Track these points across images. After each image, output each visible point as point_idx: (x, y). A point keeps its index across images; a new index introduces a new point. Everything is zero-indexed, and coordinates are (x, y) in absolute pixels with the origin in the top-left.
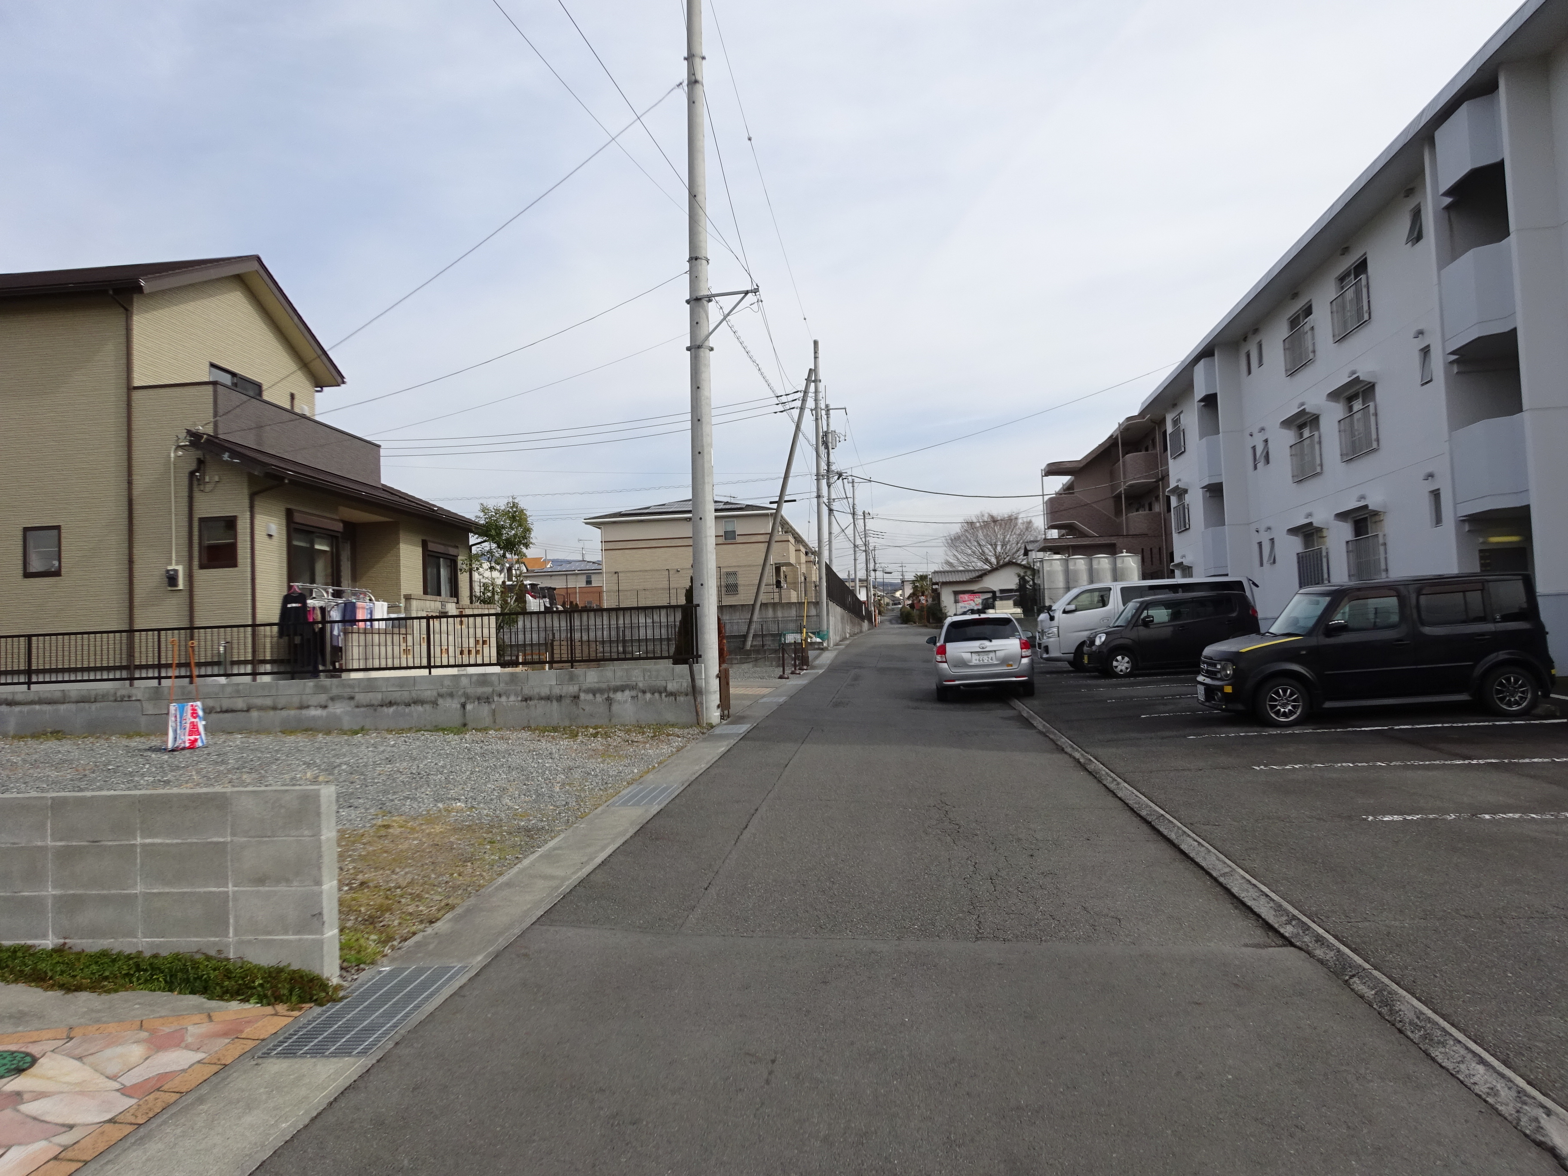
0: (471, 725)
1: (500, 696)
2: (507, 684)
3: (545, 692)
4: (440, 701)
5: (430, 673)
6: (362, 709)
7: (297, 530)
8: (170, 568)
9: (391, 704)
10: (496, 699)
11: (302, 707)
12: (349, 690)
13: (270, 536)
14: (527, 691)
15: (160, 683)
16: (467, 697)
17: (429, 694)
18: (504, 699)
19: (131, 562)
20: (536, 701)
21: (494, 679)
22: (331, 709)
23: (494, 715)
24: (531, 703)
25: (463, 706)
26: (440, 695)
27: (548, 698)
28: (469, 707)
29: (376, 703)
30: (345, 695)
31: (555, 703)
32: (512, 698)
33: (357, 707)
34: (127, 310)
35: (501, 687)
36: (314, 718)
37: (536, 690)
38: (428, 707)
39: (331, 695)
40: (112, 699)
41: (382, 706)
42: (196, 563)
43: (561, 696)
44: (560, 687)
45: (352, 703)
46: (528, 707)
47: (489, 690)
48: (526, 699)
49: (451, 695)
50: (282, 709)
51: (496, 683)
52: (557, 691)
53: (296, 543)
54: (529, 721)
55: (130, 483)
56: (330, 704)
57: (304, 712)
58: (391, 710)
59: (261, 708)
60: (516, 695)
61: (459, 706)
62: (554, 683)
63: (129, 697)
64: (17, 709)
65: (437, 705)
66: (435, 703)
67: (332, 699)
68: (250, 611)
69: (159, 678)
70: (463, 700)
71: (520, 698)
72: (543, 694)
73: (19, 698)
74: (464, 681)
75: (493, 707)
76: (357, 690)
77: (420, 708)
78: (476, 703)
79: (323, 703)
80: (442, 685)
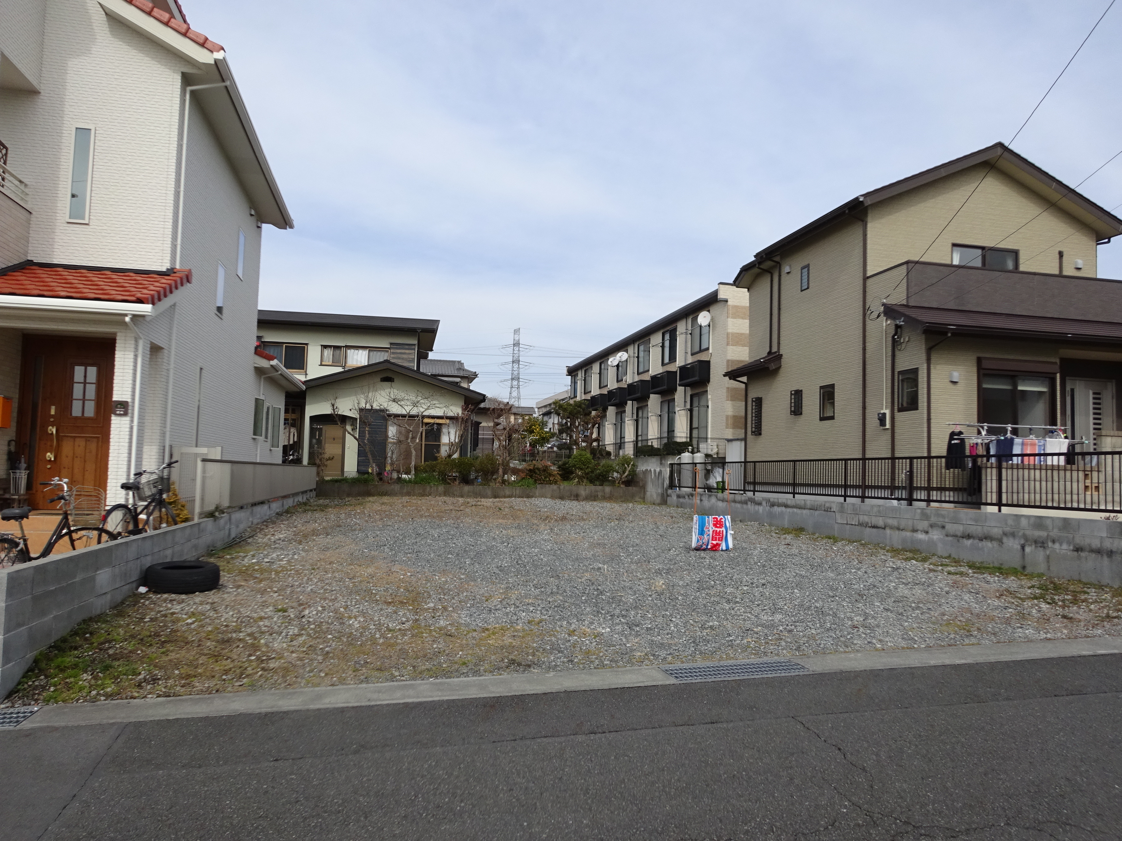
0: (1029, 570)
1: (1054, 542)
2: (1060, 530)
3: (1096, 544)
4: (1005, 540)
5: (1000, 511)
6: (950, 538)
7: (985, 375)
8: (882, 412)
9: (969, 537)
10: (1050, 544)
11: (915, 531)
12: (941, 519)
13: (954, 383)
14: (1079, 541)
15: (845, 500)
16: (1025, 537)
17: (996, 532)
18: (1057, 546)
19: (864, 408)
20: (1087, 553)
21: (1049, 522)
22: (930, 535)
23: (1048, 562)
24: (1083, 554)
25: (1023, 547)
26: (1005, 534)
27: (1098, 551)
28: (1028, 549)
29: (959, 534)
30: (939, 523)
31: (1105, 558)
32: (1065, 546)
33: (947, 536)
34: (863, 221)
35: (1055, 533)
36: (921, 540)
37: (1087, 541)
38: (995, 544)
39: (931, 522)
40: (823, 509)
41: (963, 537)
42: (896, 407)
43: (1112, 552)
44: (1111, 540)
45: (944, 532)
46: (1079, 558)
47: (1043, 534)
48: (1078, 549)
49: (1013, 535)
50: (902, 530)
51: (1050, 527)
52: (1108, 544)
53: (985, 386)
54: (1079, 574)
55: (864, 349)
56: (930, 530)
57: (915, 534)
58: (968, 542)
59: (892, 528)
60: (1069, 543)
61: (1019, 547)
62: (1104, 535)
63: (830, 508)
64: (788, 510)
65: (1002, 543)
66: (1000, 541)
67: (932, 526)
68: (926, 446)
69: (845, 496)
70: (1022, 542)
71: (1071, 548)
72: (1094, 546)
73: (789, 503)
74: (1024, 522)
75: (1048, 552)
76: (946, 520)
77: (989, 544)
78: (1033, 546)
79: (926, 529)
80: (1006, 524)
